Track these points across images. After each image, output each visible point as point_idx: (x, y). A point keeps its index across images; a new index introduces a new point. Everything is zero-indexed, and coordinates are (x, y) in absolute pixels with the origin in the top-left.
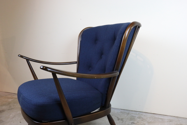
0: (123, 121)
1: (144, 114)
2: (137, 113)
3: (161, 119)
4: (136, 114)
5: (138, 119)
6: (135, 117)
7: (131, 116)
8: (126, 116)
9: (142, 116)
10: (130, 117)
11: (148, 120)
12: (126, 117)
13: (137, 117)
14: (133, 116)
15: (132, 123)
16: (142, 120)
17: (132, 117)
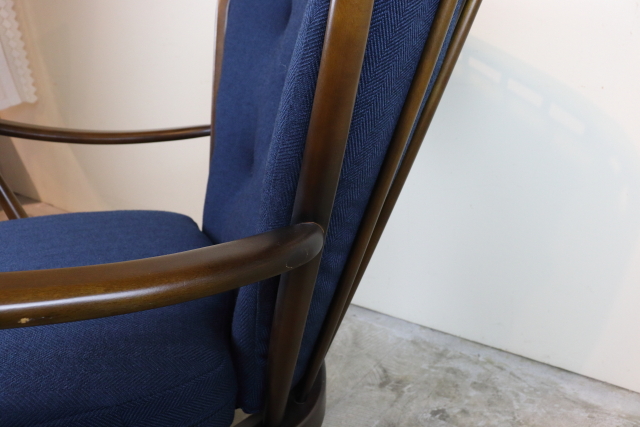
0: (400, 395)
1: (514, 366)
2: (484, 355)
3: (587, 406)
4: (477, 363)
5: (473, 393)
6: (465, 376)
7: (449, 370)
8: (425, 366)
9: (499, 377)
10: (441, 376)
11: (517, 407)
12: (424, 371)
13: (474, 379)
14: (454, 371)
15: (434, 413)
16: (490, 404)
17: (451, 376)
